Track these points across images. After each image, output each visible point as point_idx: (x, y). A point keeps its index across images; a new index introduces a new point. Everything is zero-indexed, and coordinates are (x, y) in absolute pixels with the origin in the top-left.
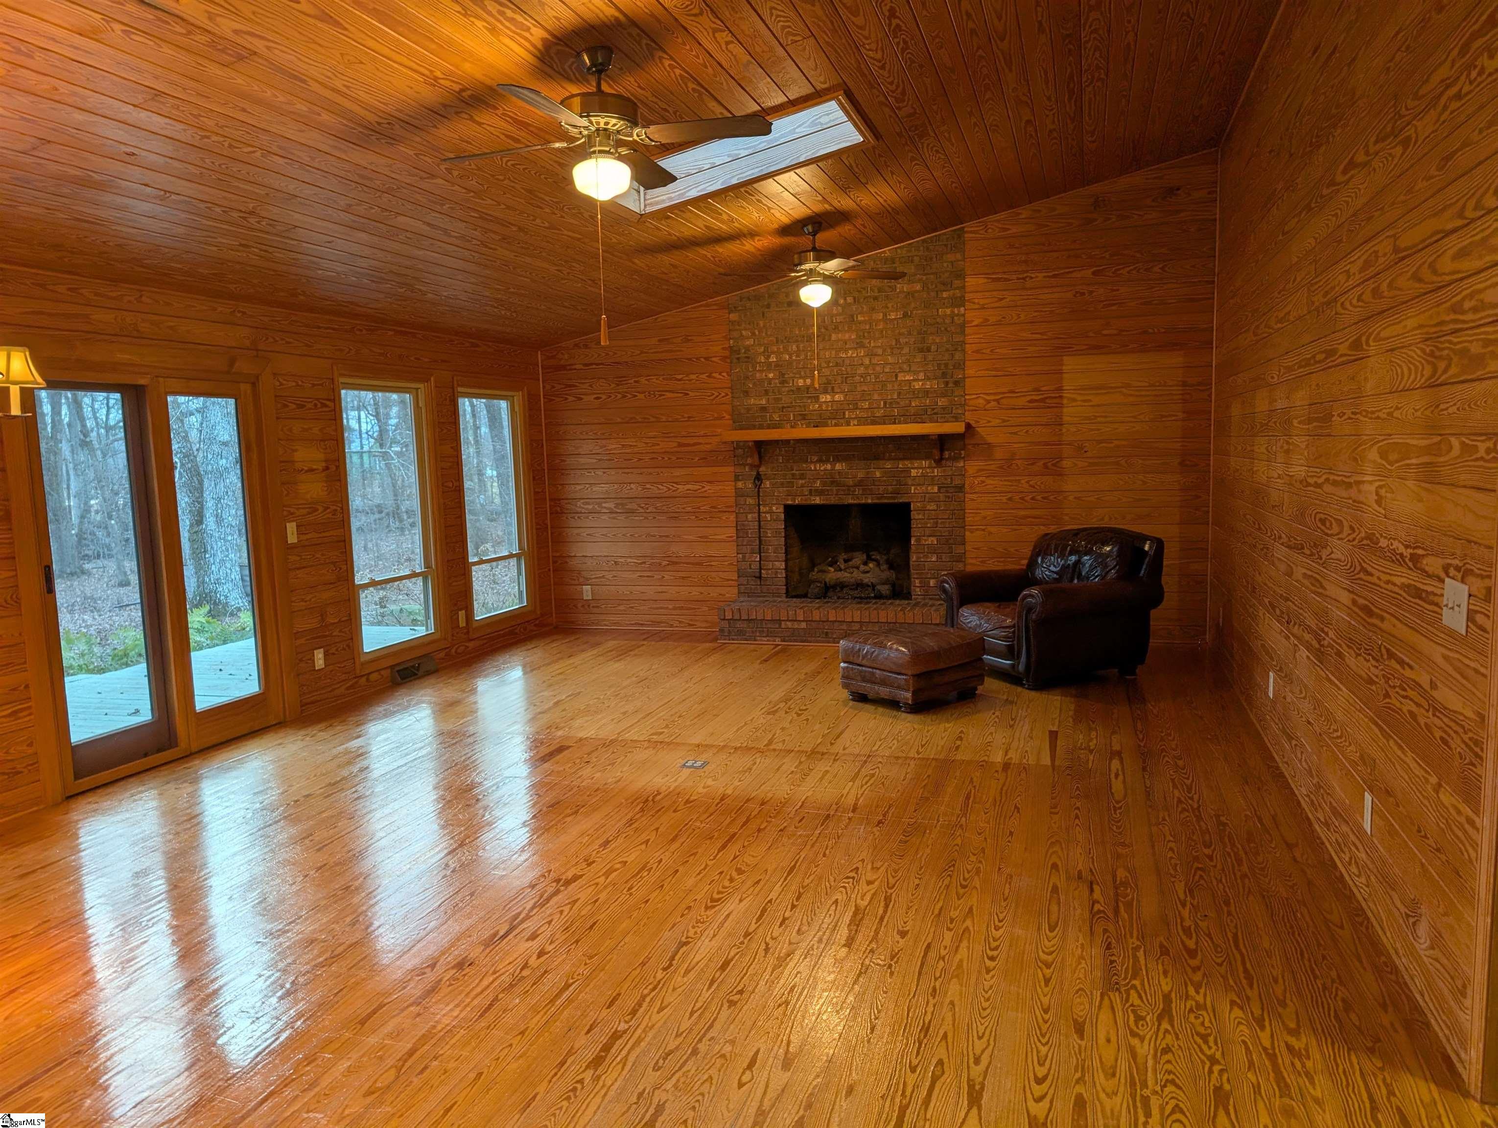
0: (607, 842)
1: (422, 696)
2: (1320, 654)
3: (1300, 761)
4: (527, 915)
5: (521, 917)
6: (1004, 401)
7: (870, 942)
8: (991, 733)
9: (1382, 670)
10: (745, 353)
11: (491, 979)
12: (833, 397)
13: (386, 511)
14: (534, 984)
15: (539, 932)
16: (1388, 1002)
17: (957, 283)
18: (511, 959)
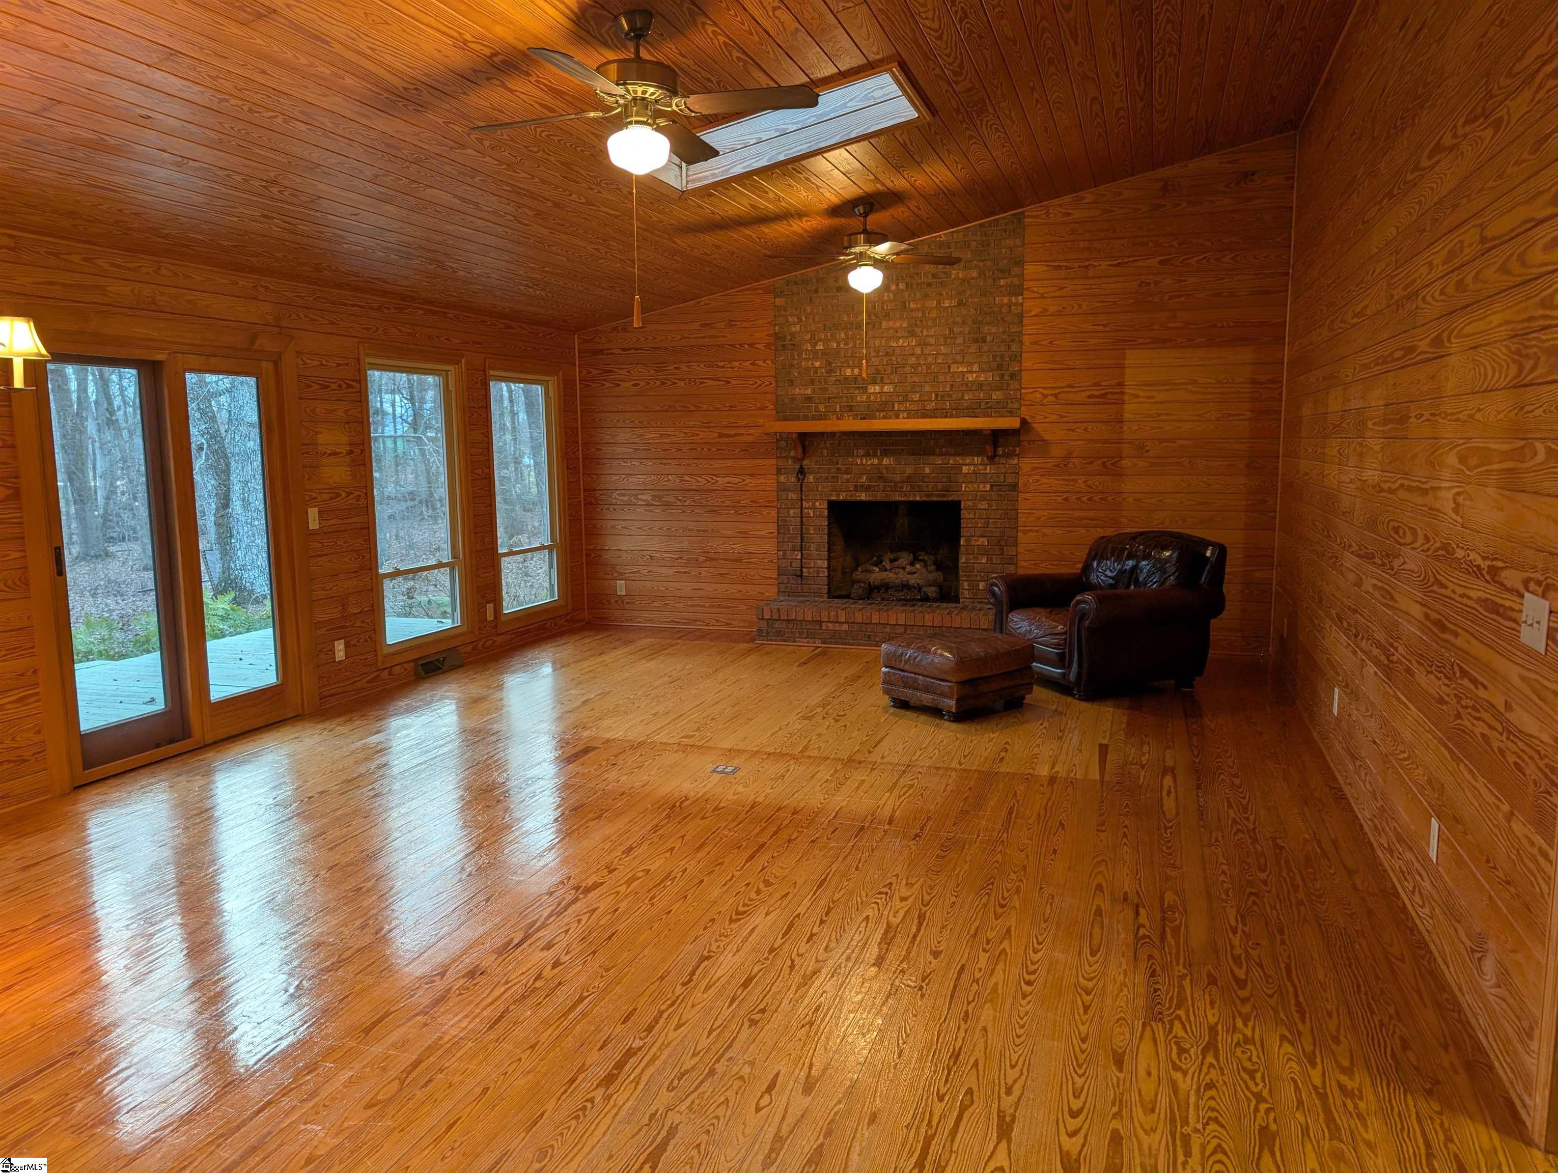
0: (631, 849)
1: (446, 691)
2: (1388, 669)
3: (1364, 782)
4: (543, 923)
5: (537, 925)
6: (1061, 396)
7: (901, 962)
8: (1038, 745)
9: (1454, 689)
10: (791, 340)
11: (503, 989)
12: (882, 388)
13: (418, 499)
14: (547, 996)
15: (555, 941)
16: (1450, 1042)
17: (1016, 270)
18: (524, 969)
